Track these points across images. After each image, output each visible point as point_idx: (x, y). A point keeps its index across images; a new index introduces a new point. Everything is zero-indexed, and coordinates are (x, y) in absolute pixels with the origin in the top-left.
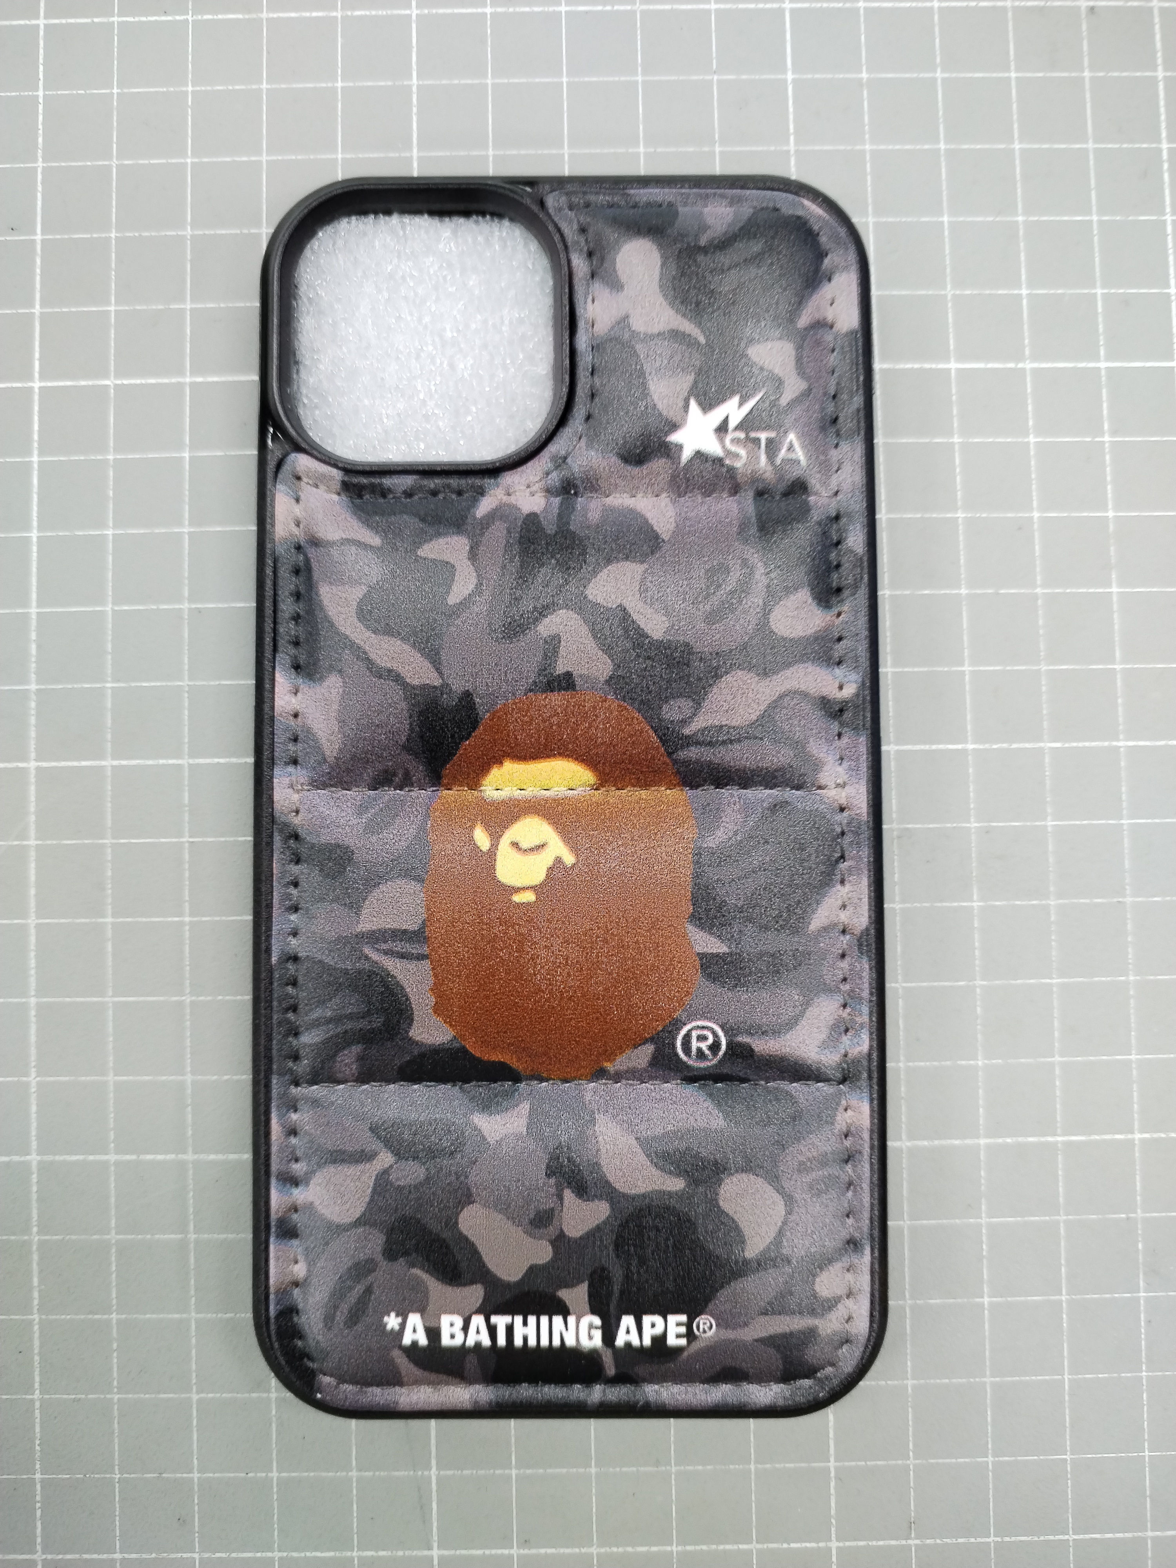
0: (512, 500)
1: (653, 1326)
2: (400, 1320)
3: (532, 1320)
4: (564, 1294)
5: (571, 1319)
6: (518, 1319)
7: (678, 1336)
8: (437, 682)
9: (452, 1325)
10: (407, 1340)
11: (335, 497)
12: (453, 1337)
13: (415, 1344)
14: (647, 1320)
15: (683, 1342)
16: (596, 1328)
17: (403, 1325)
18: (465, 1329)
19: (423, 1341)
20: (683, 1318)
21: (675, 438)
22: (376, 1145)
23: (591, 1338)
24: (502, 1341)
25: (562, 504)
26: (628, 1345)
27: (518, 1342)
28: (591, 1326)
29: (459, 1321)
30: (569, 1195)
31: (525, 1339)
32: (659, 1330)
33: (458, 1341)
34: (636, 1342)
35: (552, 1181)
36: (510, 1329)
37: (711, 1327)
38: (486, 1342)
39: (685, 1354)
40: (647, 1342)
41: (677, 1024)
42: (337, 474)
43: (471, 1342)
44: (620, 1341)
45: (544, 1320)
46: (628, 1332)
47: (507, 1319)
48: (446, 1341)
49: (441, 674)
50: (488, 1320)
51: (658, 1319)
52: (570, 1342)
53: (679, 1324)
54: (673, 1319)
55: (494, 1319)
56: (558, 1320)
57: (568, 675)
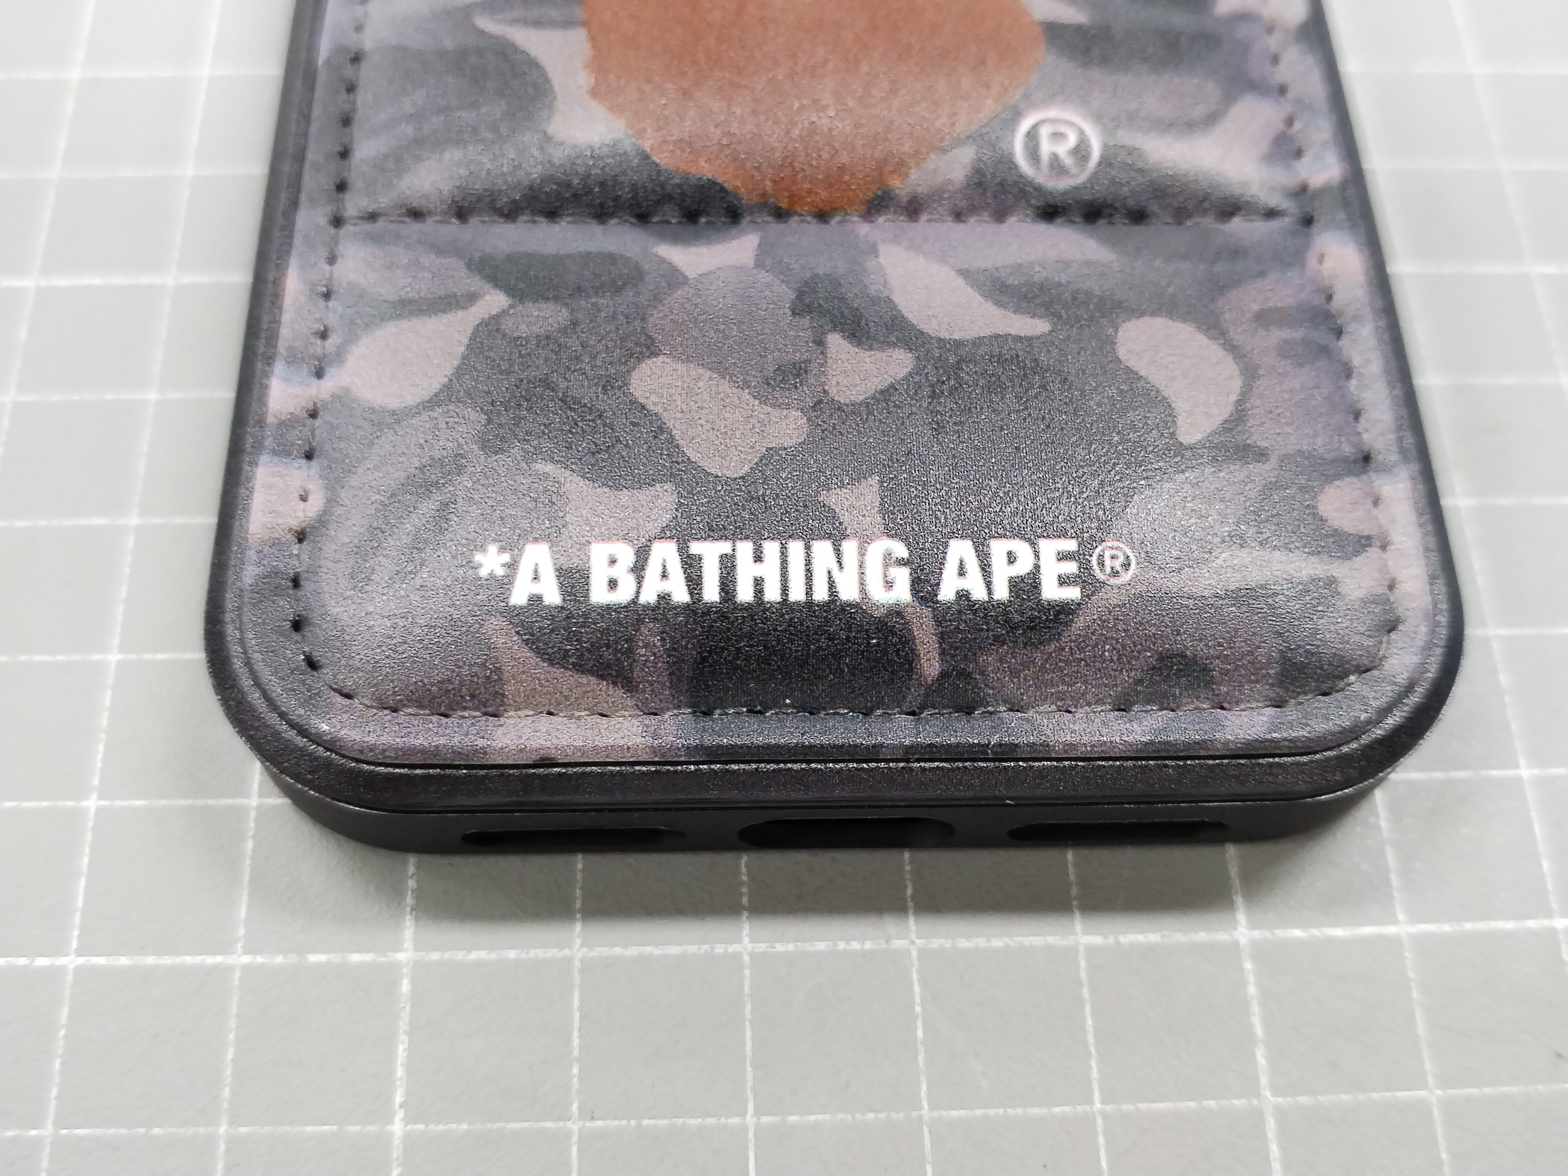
1: (1011, 558)
2: (506, 558)
3: (771, 549)
4: (835, 498)
5: (850, 547)
6: (745, 549)
7: (1063, 581)
9: (613, 562)
10: (519, 597)
12: (613, 584)
13: (536, 600)
14: (998, 548)
15: (1073, 593)
16: (902, 562)
17: (512, 566)
18: (638, 569)
19: (553, 596)
20: (1071, 545)
22: (474, 283)
23: (889, 584)
24: (711, 593)
26: (963, 595)
27: (745, 594)
28: (888, 560)
29: (626, 555)
30: (836, 342)
31: (759, 583)
32: (1023, 567)
33: (623, 595)
34: (979, 593)
35: (806, 321)
36: (728, 565)
37: (1126, 565)
38: (681, 595)
39: (1080, 622)
40: (1002, 593)
43: (648, 596)
44: (947, 593)
45: (796, 548)
46: (962, 572)
47: (725, 547)
48: (599, 595)
50: (683, 550)
51: (1021, 548)
52: (848, 592)
53: (1063, 557)
54: (1049, 547)
55: (696, 548)
56: (822, 549)
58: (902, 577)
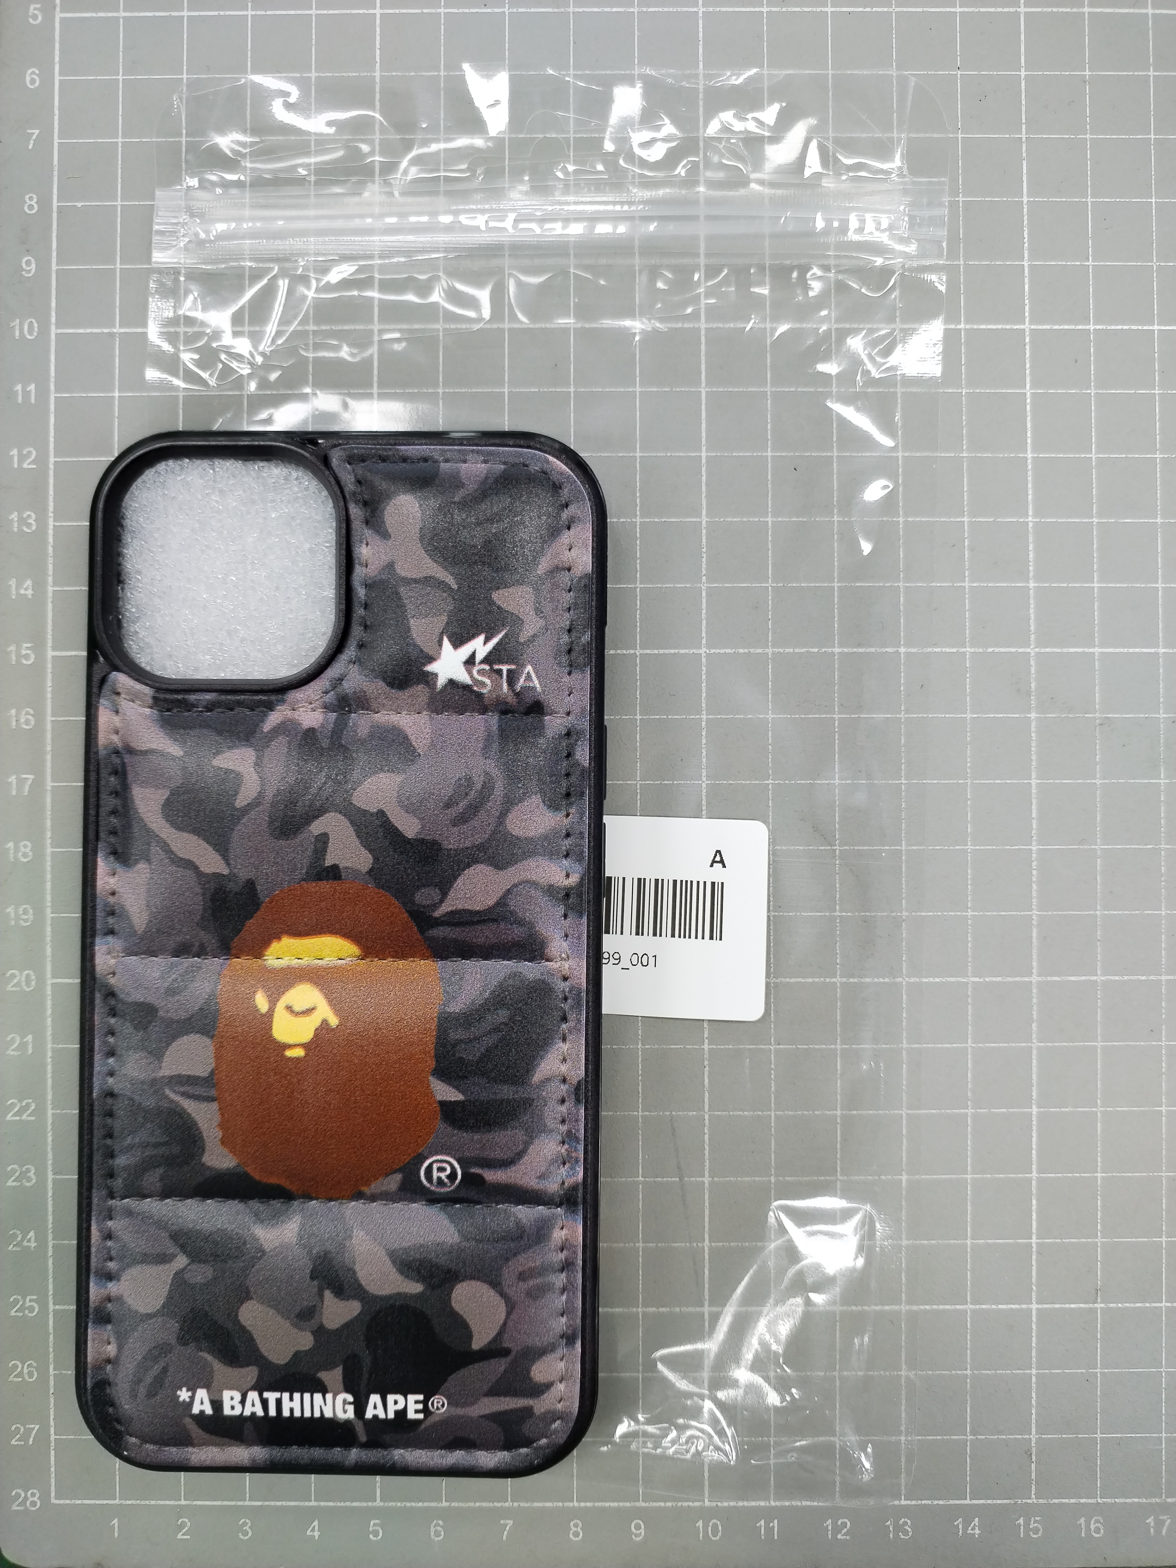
0: (295, 715)
1: (396, 1402)
2: (190, 1394)
3: (297, 1396)
4: (323, 1375)
5: (329, 1396)
6: (286, 1396)
7: (417, 1411)
8: (226, 872)
9: (232, 1399)
10: (196, 1410)
11: (148, 711)
12: (233, 1408)
13: (202, 1412)
14: (391, 1398)
15: (421, 1416)
16: (350, 1403)
17: (192, 1398)
18: (243, 1402)
19: (209, 1411)
20: (421, 1397)
21: (431, 668)
22: (172, 1249)
23: (345, 1412)
24: (272, 1412)
25: (337, 719)
26: (375, 1417)
27: (286, 1413)
28: (345, 1402)
29: (238, 1396)
30: (328, 1294)
31: (292, 1410)
32: (400, 1406)
33: (237, 1411)
34: (382, 1415)
35: (316, 1282)
36: (279, 1402)
37: (443, 1405)
38: (260, 1413)
39: (423, 1426)
40: (391, 1415)
41: (422, 1158)
42: (148, 691)
43: (247, 1412)
44: (369, 1414)
45: (307, 1396)
46: (375, 1407)
47: (277, 1395)
48: (227, 1411)
49: (228, 864)
50: (261, 1395)
51: (400, 1398)
52: (328, 1414)
53: (417, 1402)
54: (412, 1398)
55: (266, 1395)
56: (318, 1397)
57: (335, 867)
58: (351, 1409)
